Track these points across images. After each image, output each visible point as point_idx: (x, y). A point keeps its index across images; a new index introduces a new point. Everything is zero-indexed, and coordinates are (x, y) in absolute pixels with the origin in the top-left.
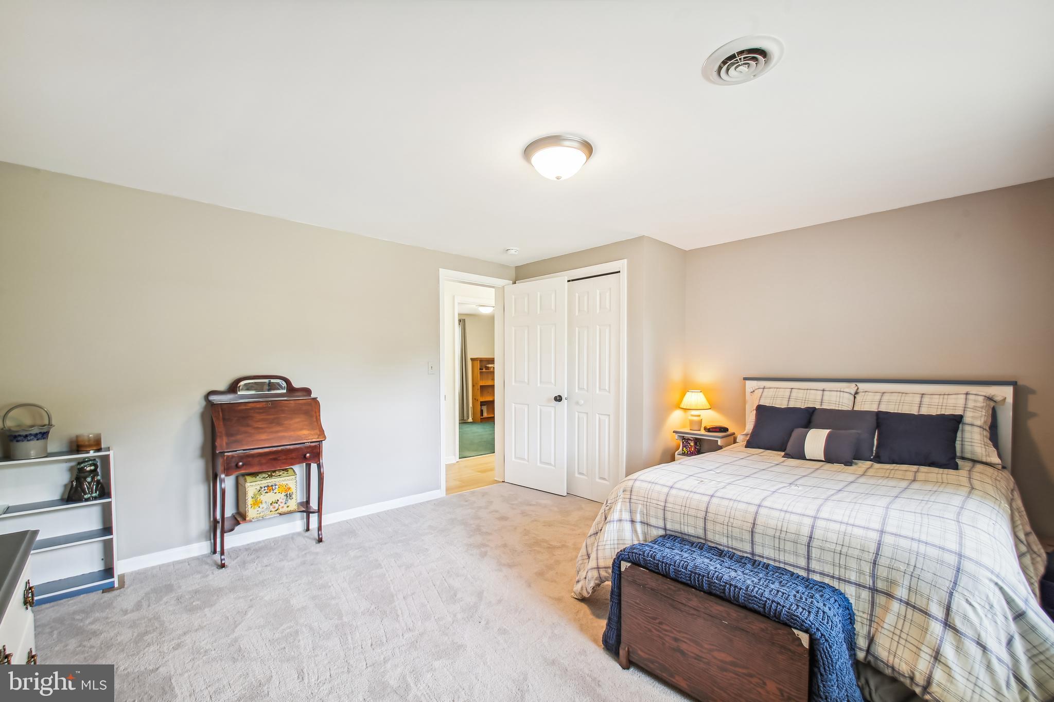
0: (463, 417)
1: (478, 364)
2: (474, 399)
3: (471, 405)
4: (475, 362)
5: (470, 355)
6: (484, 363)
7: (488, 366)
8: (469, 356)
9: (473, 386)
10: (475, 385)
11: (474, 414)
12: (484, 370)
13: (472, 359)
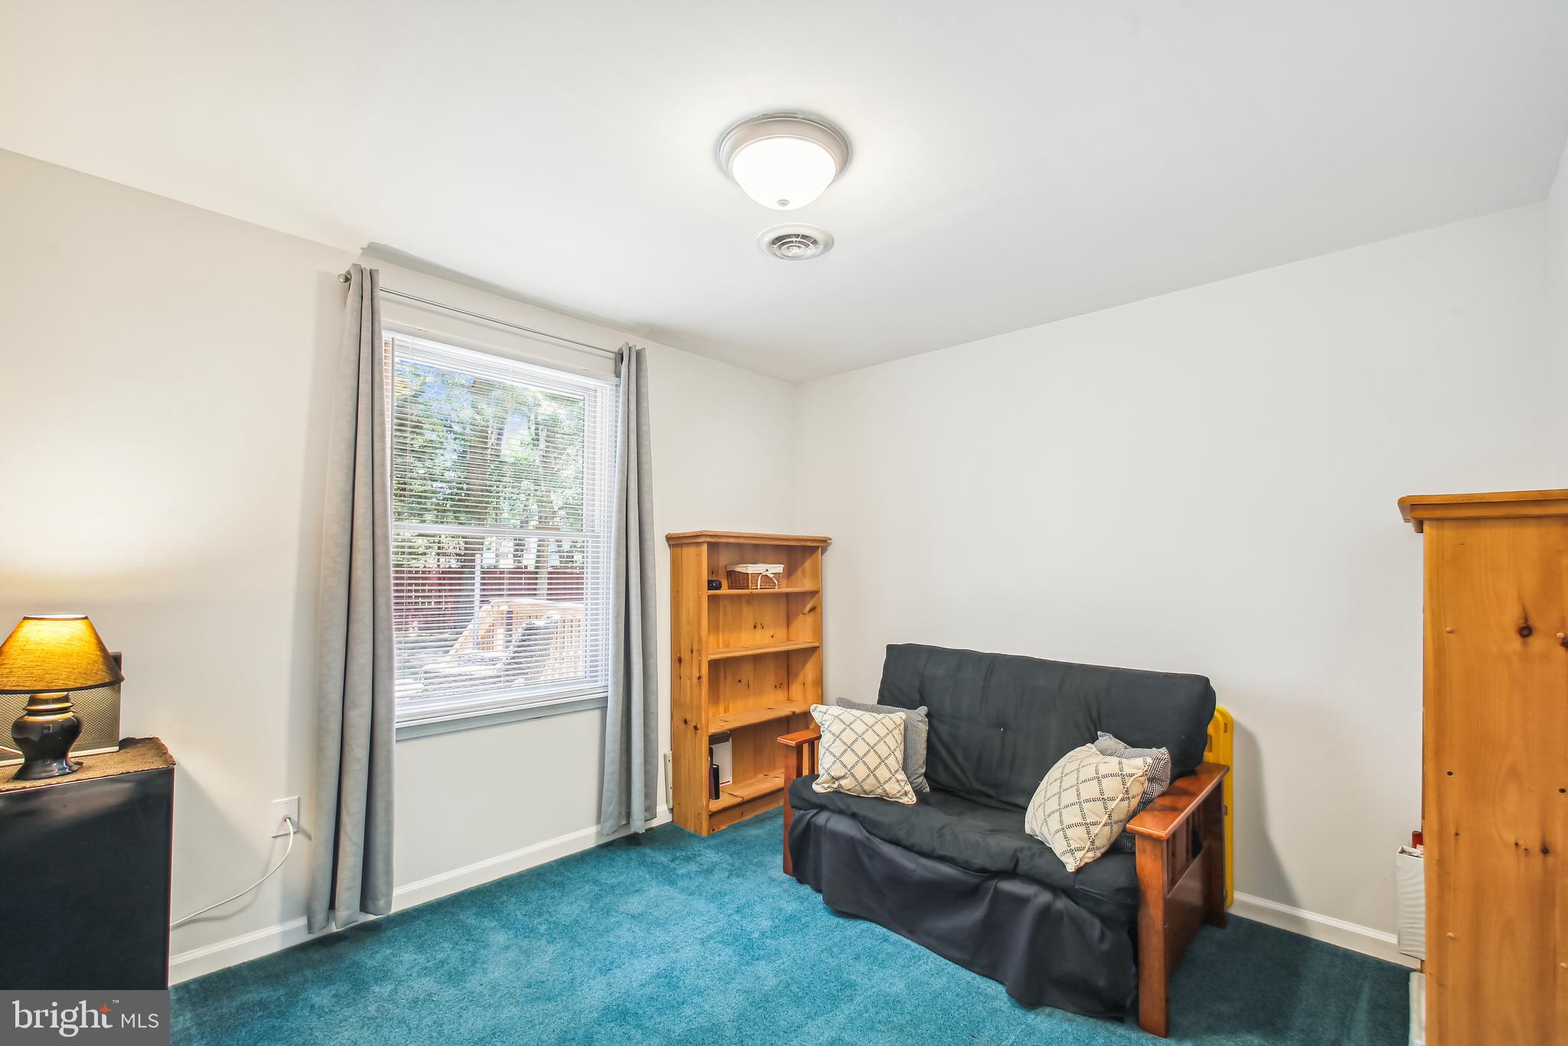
0: (628, 815)
1: (698, 562)
2: (684, 723)
3: (664, 747)
4: (689, 553)
5: (665, 521)
6: (724, 559)
7: (740, 569)
8: (663, 525)
9: (677, 661)
10: (685, 656)
11: (677, 787)
12: (725, 590)
13: (675, 542)
